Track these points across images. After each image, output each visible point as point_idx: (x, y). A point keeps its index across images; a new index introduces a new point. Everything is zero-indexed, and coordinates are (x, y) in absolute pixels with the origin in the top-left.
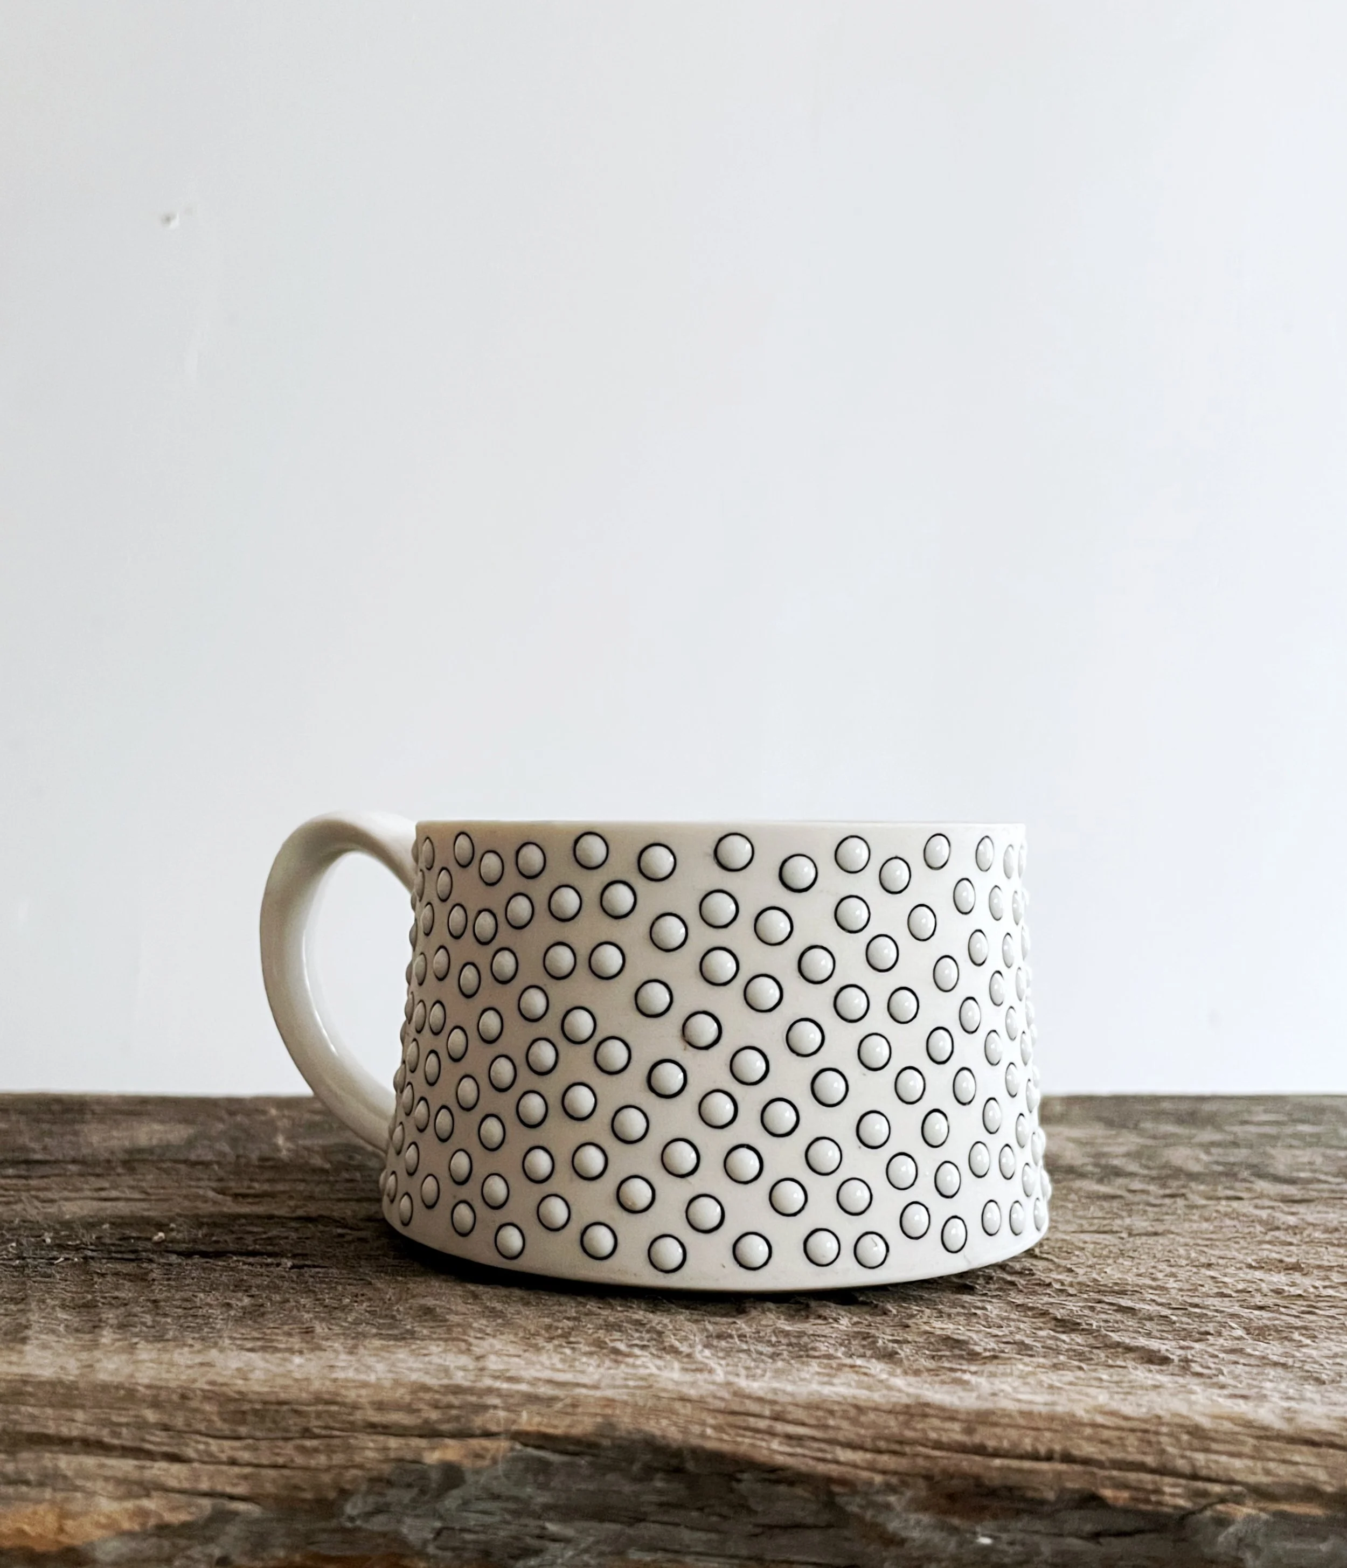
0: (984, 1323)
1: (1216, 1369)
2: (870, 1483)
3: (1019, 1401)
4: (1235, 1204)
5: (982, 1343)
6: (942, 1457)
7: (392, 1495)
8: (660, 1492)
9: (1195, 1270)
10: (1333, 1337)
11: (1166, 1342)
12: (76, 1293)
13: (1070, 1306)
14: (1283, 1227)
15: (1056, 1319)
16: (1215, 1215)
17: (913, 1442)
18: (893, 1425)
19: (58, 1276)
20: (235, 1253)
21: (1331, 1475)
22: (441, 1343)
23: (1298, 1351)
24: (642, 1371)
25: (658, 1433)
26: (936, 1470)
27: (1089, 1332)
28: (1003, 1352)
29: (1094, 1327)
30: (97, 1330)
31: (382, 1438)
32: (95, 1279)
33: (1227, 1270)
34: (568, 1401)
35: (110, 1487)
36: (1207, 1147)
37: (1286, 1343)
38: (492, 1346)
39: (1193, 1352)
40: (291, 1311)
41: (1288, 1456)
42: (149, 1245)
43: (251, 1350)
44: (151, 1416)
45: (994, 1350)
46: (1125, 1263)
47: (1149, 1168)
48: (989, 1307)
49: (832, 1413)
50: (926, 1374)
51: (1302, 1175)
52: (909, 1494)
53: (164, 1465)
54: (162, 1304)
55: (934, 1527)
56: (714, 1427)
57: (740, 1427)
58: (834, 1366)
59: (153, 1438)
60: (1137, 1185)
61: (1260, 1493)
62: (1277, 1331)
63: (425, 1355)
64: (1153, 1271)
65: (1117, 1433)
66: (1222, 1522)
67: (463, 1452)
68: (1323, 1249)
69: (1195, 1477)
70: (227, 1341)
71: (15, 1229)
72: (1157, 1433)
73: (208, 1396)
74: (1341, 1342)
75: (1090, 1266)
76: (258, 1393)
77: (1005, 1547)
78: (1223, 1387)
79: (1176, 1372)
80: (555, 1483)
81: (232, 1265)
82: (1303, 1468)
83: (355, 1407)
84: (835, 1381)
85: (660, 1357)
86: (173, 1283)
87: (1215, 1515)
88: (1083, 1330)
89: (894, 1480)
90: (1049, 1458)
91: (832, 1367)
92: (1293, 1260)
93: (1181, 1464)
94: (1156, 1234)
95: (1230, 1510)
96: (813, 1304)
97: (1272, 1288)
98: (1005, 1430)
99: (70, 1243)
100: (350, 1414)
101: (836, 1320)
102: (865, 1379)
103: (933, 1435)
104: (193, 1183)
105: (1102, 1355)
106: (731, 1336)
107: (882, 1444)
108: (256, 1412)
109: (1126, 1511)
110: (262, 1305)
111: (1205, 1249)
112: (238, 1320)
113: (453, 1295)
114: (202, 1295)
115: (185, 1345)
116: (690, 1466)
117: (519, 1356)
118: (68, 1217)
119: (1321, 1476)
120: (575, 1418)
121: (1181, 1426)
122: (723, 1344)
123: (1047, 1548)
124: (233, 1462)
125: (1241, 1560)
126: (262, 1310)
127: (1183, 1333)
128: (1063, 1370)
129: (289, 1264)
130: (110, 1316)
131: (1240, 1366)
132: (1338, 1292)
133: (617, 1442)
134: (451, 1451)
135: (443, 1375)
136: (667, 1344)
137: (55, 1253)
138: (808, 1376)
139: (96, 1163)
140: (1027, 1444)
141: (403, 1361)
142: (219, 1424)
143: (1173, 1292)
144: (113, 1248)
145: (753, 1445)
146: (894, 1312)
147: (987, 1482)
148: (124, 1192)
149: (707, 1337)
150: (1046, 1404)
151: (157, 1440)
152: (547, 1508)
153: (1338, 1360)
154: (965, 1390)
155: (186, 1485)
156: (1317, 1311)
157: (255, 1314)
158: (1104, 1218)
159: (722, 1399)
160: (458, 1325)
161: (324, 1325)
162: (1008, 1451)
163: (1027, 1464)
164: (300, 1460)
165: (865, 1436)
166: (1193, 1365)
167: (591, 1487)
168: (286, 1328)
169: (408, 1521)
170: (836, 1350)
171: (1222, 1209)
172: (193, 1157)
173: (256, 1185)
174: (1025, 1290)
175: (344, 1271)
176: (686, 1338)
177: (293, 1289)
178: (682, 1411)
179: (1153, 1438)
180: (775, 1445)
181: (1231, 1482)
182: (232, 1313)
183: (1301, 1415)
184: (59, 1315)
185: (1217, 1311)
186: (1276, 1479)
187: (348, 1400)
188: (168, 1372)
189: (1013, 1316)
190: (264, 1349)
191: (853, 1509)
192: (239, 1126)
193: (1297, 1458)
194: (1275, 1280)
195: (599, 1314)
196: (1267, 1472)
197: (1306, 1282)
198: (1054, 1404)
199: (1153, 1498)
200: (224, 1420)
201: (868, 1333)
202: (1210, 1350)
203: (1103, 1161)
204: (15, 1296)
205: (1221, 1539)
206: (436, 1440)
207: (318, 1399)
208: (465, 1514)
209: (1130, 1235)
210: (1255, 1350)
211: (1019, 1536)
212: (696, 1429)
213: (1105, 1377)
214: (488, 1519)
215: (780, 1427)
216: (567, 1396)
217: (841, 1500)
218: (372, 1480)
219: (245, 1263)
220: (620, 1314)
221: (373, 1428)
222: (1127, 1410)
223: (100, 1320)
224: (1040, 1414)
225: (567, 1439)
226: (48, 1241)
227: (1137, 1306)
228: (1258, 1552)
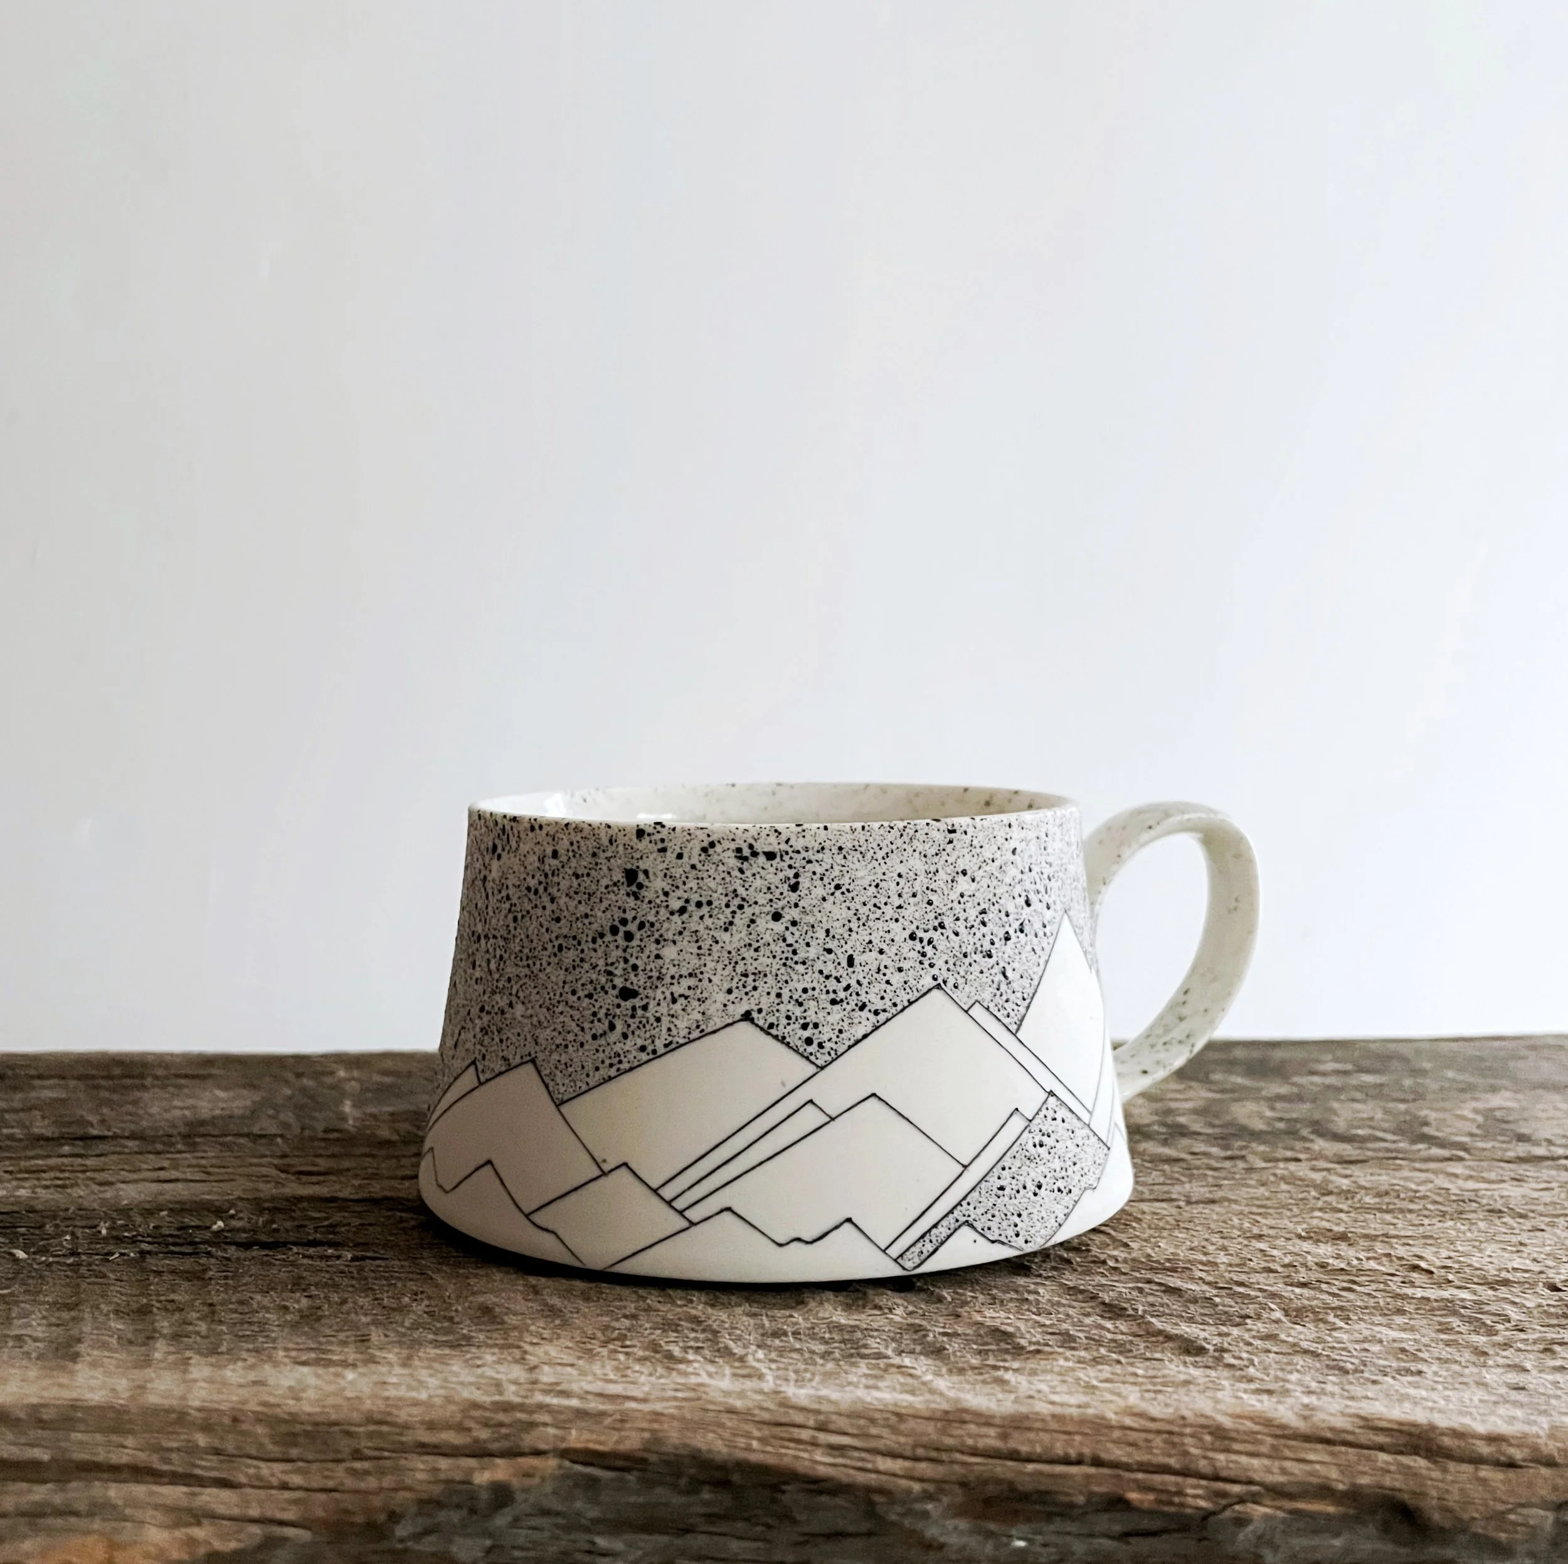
0: (1034, 1310)
1: (1249, 1359)
2: (909, 1492)
3: (1053, 1403)
4: (1292, 1166)
5: (1028, 1336)
6: (977, 1464)
7: (442, 1516)
8: (706, 1504)
9: (1246, 1242)
10: (1366, 1318)
11: (1206, 1327)
12: (132, 1296)
13: (1121, 1288)
14: (1335, 1190)
15: (1104, 1303)
16: (1272, 1178)
17: (950, 1450)
18: (931, 1430)
19: (112, 1276)
20: (295, 1244)
21: (1342, 1472)
22: (496, 1350)
23: (1329, 1335)
24: (693, 1380)
25: (704, 1448)
26: (971, 1478)
27: (1134, 1318)
28: (1047, 1345)
29: (1140, 1313)
30: (151, 1342)
31: (430, 1458)
32: (151, 1278)
33: (1278, 1242)
34: (618, 1417)
35: (159, 1516)
36: (1272, 1100)
37: (1321, 1325)
38: (546, 1353)
39: (1229, 1339)
40: (348, 1313)
41: (1302, 1455)
42: (207, 1235)
43: (304, 1363)
44: (202, 1440)
45: (1038, 1343)
46: (1180, 1235)
47: (1213, 1126)
48: (1041, 1291)
49: (872, 1421)
50: (970, 1372)
51: (1360, 1132)
52: (946, 1500)
53: (214, 1491)
54: (218, 1307)
55: (972, 1532)
56: (759, 1439)
57: (782, 1439)
58: (882, 1366)
59: (203, 1463)
60: (1200, 1147)
61: (1277, 1492)
62: (1314, 1312)
63: (478, 1366)
64: (1204, 1243)
65: (1144, 1435)
66: (1241, 1522)
67: (511, 1470)
68: (1372, 1216)
69: (1217, 1478)
70: (281, 1353)
71: (70, 1219)
72: (1182, 1434)
73: (259, 1418)
74: (1373, 1324)
75: (1146, 1241)
76: (309, 1414)
77: (1039, 1549)
78: (1250, 1380)
79: (1210, 1364)
80: (604, 1497)
81: (291, 1258)
82: (1318, 1467)
83: (406, 1426)
84: (881, 1384)
85: (712, 1362)
86: (230, 1282)
87: (1235, 1515)
88: (1129, 1316)
89: (931, 1488)
90: (1079, 1462)
91: (880, 1368)
92: (1341, 1229)
93: (1203, 1465)
94: (1213, 1202)
95: (1249, 1510)
96: (870, 1292)
97: (1316, 1260)
98: (1037, 1434)
99: (126, 1234)
100: (401, 1434)
101: (890, 1310)
102: (910, 1380)
103: (970, 1442)
104: (254, 1161)
105: (1142, 1345)
106: (785, 1334)
107: (920, 1452)
108: (307, 1434)
109: (1150, 1513)
110: (319, 1308)
111: (1258, 1218)
112: (295, 1326)
113: (514, 1292)
114: (258, 1297)
115: (238, 1359)
116: (736, 1478)
117: (572, 1365)
118: (125, 1202)
119: (1334, 1474)
120: (623, 1433)
121: (1203, 1426)
122: (777, 1342)
123: (1079, 1547)
124: (285, 1487)
125: (1260, 1556)
126: (320, 1313)
127: (1224, 1317)
128: (1102, 1364)
129: (349, 1256)
130: (164, 1325)
131: (1272, 1355)
132: (1379, 1264)
133: (665, 1458)
134: (500, 1471)
135: (493, 1389)
136: (721, 1345)
137: (111, 1248)
138: (855, 1379)
139: (154, 1139)
140: (1059, 1450)
141: (457, 1374)
142: (270, 1447)
143: (1222, 1267)
144: (170, 1240)
145: (796, 1457)
146: (949, 1299)
147: (1020, 1488)
148: (185, 1173)
149: (763, 1335)
150: (1079, 1406)
151: (207, 1467)
152: (596, 1521)
153: (1366, 1346)
154: (1004, 1391)
155: (236, 1511)
156: (1355, 1287)
157: (310, 1318)
158: (1164, 1184)
159: (767, 1409)
160: (515, 1328)
161: (381, 1331)
162: (1040, 1455)
163: (1059, 1469)
164: (349, 1483)
165: (905, 1444)
166: (1226, 1355)
167: (641, 1500)
168: (342, 1336)
169: (459, 1540)
170: (887, 1347)
171: (1279, 1172)
172: (256, 1130)
173: (320, 1161)
174: (1079, 1269)
175: (406, 1264)
176: (739, 1338)
177: (353, 1286)
178: (729, 1424)
179: (1176, 1439)
180: (819, 1456)
181: (1250, 1482)
182: (289, 1317)
183: (1318, 1413)
184: (113, 1325)
185: (1261, 1290)
186: (1292, 1479)
187: (399, 1421)
188: (219, 1392)
189: (1064, 1301)
190: (317, 1362)
191: (893, 1517)
192: (303, 1090)
193: (1312, 1457)
194: (1321, 1252)
195: (658, 1310)
196: (1284, 1471)
197: (1351, 1253)
198: (1087, 1406)
199: (1176, 1500)
200: (276, 1443)
201: (920, 1326)
202: (1247, 1336)
203: (1169, 1120)
204: (68, 1301)
205: (1241, 1536)
206: (486, 1459)
207: (370, 1420)
208: (515, 1530)
209: (1189, 1203)
210: (1289, 1335)
211: (1053, 1538)
212: (741, 1442)
213: (1140, 1372)
214: (535, 1535)
215: (823, 1437)
216: (615, 1411)
217: (881, 1510)
218: (421, 1502)
219: (305, 1256)
220: (679, 1310)
221: (425, 1449)
222: (1155, 1410)
223: (155, 1331)
224: (1072, 1419)
225: (615, 1455)
226: (104, 1232)
227: (1185, 1286)
228: (1275, 1548)
